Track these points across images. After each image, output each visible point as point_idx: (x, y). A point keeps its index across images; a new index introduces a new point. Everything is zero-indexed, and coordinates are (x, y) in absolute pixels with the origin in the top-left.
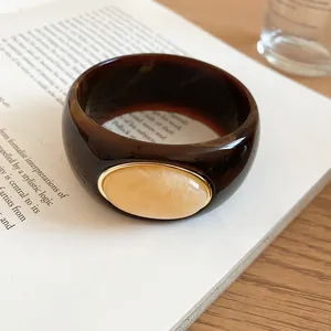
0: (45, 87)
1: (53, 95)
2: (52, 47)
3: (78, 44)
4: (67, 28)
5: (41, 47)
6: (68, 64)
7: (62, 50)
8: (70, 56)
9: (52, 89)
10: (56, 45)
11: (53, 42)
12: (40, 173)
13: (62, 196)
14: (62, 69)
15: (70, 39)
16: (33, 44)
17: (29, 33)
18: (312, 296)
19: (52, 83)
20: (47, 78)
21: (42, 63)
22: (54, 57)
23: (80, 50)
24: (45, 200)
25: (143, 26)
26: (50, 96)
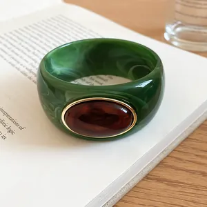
0: (13, 65)
1: (18, 69)
2: (20, 41)
3: (37, 39)
4: (30, 30)
5: (12, 42)
6: (29, 51)
7: (26, 43)
8: (31, 46)
9: (18, 66)
10: (22, 41)
11: (19, 39)
12: (8, 116)
13: (21, 128)
14: (25, 54)
15: (32, 36)
16: (7, 41)
17: (5, 34)
18: (197, 187)
19: (18, 63)
20: (15, 60)
21: (13, 51)
22: (21, 48)
23: (38, 42)
24: (10, 131)
25: (81, 26)
26: (17, 70)
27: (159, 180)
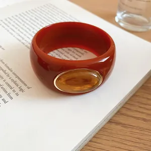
0: (20, 41)
1: (24, 44)
2: (23, 23)
3: (35, 21)
4: (29, 14)
5: (18, 23)
6: (30, 30)
7: (27, 24)
8: (31, 26)
9: (24, 41)
10: (25, 22)
11: (23, 21)
12: (19, 78)
13: (29, 88)
14: (27, 32)
15: (31, 19)
16: (14, 22)
17: (13, 17)
19: (23, 39)
20: (21, 37)
21: (19, 30)
22: (24, 27)
23: (35, 24)
24: (21, 90)
25: (64, 12)
27: (118, 123)
